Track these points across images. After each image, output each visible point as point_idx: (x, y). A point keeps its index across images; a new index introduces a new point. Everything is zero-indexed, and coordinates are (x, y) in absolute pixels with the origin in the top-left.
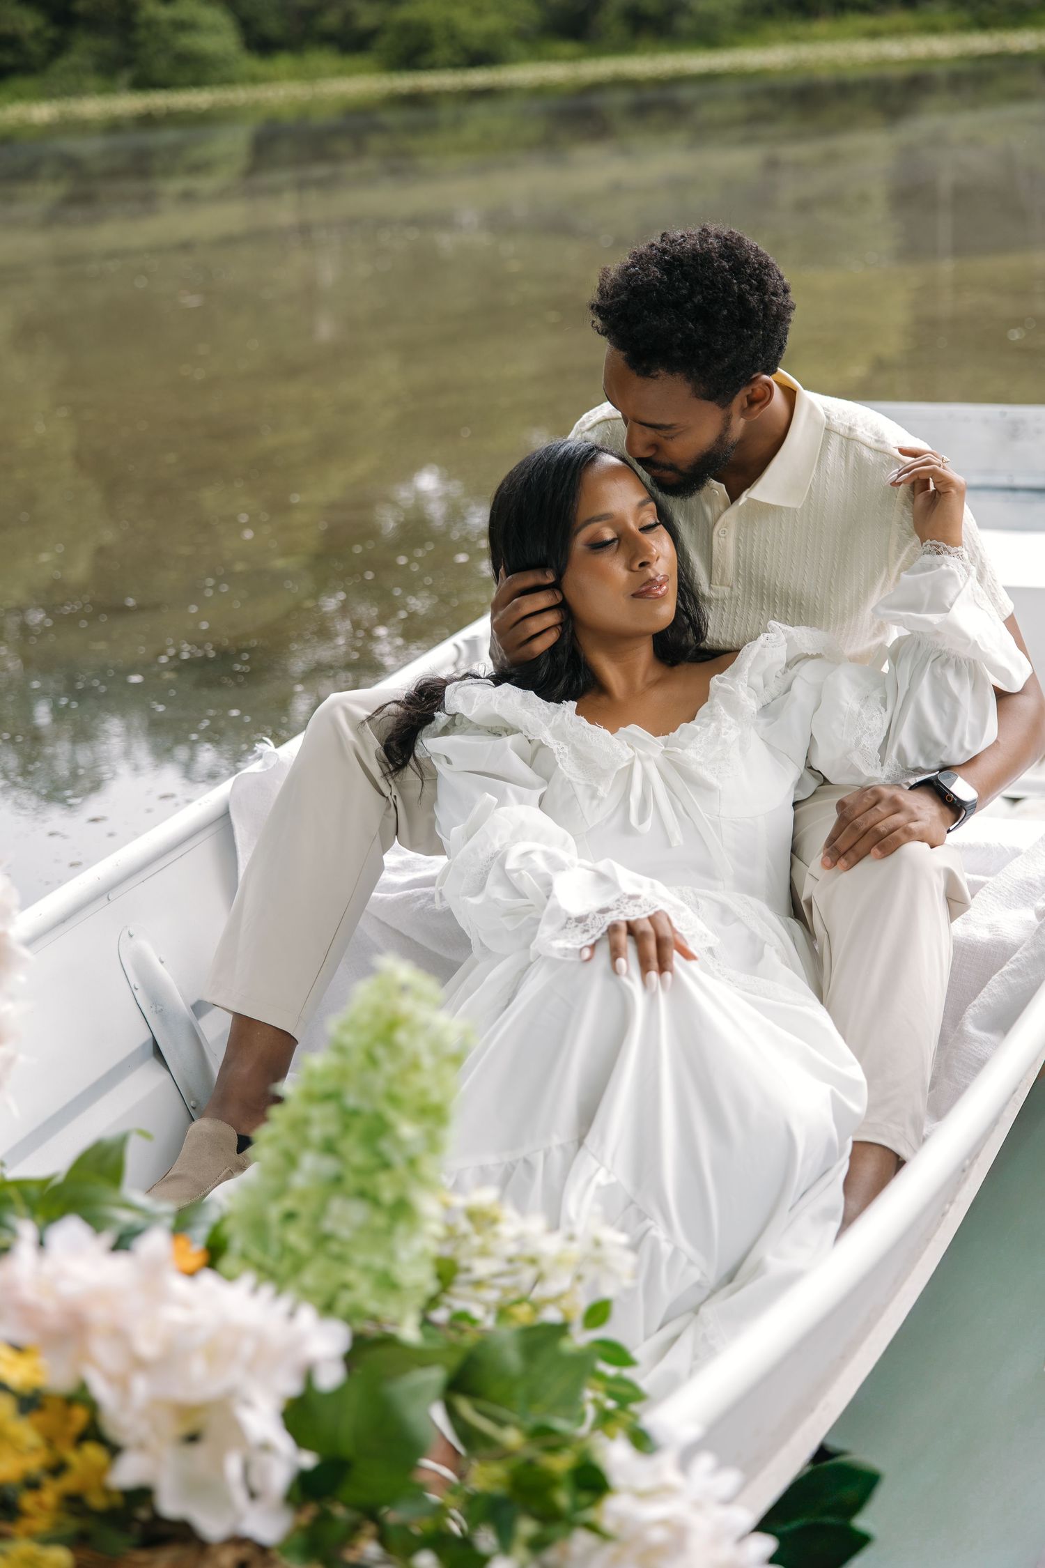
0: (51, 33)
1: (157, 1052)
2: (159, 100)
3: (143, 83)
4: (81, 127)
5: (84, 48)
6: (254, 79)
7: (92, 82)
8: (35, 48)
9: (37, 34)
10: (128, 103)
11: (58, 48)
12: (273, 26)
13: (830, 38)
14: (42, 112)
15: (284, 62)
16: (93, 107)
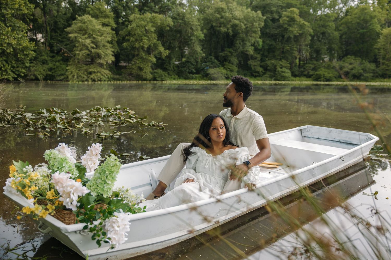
0: (264, 71)
1: (151, 185)
2: (277, 82)
3: (276, 80)
4: (266, 84)
5: (268, 74)
6: (293, 80)
7: (268, 79)
8: (261, 73)
9: (262, 71)
10: (273, 82)
11: (264, 73)
12: (297, 73)
13: (386, 82)
14: (260, 82)
15: (298, 78)
16: (267, 82)
